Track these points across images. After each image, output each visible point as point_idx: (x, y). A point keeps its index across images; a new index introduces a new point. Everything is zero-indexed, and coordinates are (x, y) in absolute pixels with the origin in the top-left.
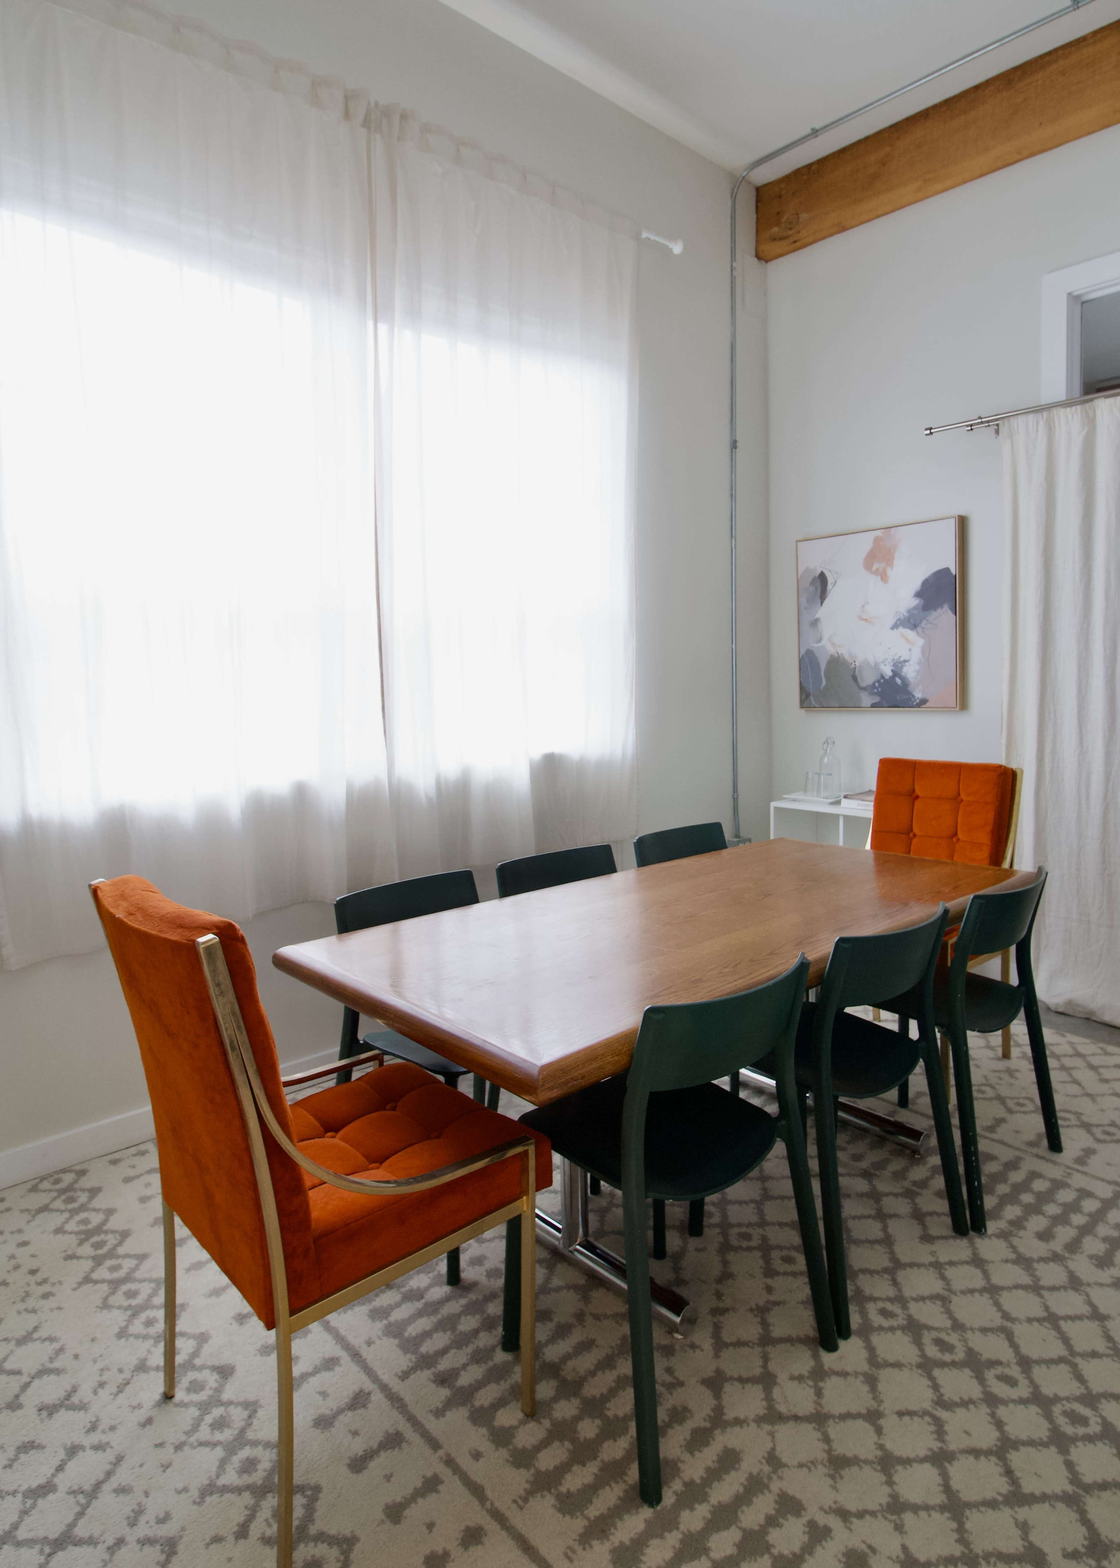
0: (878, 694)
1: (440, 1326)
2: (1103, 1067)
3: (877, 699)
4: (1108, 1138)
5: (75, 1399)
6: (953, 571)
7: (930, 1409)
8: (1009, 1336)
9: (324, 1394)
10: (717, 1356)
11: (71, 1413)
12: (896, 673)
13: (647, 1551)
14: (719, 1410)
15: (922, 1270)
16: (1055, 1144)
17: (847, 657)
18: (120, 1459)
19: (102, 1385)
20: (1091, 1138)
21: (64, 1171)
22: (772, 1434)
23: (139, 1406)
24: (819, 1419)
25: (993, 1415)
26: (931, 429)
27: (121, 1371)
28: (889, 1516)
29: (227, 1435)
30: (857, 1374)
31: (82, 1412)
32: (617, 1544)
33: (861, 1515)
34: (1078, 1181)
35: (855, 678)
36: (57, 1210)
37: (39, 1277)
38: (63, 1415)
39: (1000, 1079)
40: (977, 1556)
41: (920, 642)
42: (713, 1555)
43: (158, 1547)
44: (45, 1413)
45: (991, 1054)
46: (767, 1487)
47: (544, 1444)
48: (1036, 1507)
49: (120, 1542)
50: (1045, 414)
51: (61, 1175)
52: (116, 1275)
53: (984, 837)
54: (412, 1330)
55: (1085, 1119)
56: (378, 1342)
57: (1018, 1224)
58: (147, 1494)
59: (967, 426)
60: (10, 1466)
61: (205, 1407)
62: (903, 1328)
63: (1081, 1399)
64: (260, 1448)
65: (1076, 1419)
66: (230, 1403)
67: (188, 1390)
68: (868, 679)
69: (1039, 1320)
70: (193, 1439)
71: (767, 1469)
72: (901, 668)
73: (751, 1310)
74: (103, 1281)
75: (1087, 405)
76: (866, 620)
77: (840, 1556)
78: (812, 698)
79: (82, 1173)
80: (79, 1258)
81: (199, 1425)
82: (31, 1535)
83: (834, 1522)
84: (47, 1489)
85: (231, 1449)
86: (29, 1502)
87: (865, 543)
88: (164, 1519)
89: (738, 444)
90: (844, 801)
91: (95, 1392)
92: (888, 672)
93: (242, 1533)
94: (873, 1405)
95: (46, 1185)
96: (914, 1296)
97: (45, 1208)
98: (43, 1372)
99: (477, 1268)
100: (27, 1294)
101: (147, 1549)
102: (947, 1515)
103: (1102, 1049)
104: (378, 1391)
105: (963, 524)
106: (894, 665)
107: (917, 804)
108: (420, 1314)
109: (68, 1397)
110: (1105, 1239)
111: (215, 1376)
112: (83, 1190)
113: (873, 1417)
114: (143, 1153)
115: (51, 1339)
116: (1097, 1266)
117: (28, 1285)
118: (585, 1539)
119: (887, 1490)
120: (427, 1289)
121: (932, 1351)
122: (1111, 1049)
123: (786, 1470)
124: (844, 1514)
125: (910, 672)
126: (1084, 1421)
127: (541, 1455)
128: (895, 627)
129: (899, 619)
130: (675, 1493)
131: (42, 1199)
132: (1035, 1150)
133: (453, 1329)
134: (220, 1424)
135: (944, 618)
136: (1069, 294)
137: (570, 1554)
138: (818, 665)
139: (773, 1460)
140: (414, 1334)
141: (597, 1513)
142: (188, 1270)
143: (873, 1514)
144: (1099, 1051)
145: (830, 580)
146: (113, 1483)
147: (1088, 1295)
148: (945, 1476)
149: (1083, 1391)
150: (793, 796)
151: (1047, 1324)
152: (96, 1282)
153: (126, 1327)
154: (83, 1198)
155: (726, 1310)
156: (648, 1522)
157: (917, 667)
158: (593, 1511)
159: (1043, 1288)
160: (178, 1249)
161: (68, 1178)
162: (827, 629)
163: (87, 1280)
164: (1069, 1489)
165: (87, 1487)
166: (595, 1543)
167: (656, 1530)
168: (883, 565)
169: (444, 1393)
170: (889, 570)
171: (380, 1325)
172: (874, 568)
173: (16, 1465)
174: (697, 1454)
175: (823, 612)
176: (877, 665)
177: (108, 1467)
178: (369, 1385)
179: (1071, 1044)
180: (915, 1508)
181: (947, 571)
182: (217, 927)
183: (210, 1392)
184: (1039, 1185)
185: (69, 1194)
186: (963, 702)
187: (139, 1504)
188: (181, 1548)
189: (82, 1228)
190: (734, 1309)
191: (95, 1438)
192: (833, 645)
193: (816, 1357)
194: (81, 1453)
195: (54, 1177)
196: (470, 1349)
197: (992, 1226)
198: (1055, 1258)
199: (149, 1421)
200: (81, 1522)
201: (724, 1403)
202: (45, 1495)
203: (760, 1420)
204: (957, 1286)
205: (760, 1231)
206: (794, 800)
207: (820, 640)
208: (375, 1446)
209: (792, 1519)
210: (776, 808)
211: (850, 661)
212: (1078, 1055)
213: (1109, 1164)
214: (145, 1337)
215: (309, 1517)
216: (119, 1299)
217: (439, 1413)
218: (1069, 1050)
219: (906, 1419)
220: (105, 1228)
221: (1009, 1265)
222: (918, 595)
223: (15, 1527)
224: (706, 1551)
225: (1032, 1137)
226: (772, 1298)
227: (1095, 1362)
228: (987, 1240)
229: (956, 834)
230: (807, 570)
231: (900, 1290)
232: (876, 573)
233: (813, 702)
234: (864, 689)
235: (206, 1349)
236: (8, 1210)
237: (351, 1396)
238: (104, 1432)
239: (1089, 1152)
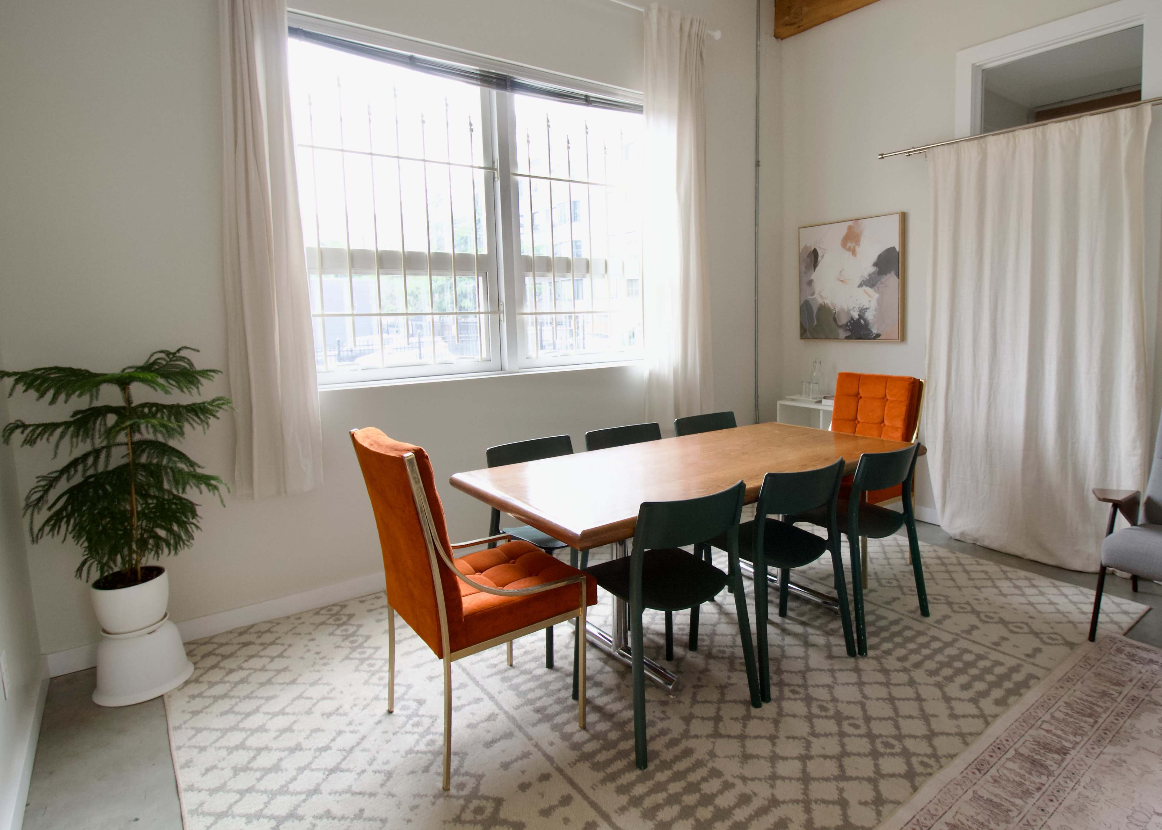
0: (849, 330)
1: (540, 687)
2: (973, 571)
3: (848, 334)
4: (961, 610)
5: (341, 711)
6: (898, 250)
7: (806, 736)
8: (863, 706)
9: (473, 714)
10: (691, 707)
11: (339, 717)
12: (861, 317)
13: (635, 788)
14: (687, 731)
15: (823, 672)
16: (925, 612)
17: (830, 305)
18: (364, 738)
19: (355, 705)
20: (950, 610)
21: (334, 605)
22: (714, 743)
23: (375, 715)
24: (742, 738)
25: (840, 741)
26: (882, 155)
27: (365, 699)
28: (768, 781)
29: (420, 729)
30: (768, 719)
31: (345, 717)
32: (620, 784)
33: (753, 780)
34: (933, 632)
35: (835, 320)
36: (331, 624)
37: (321, 655)
38: (334, 718)
39: (904, 576)
40: (811, 800)
41: (876, 296)
42: (669, 791)
43: (383, 774)
44: (325, 717)
45: (903, 562)
46: (706, 766)
47: (589, 741)
48: (851, 782)
49: (363, 771)
50: (955, 145)
51: (333, 607)
52: (363, 656)
53: (900, 423)
54: (523, 688)
55: (950, 600)
56: (504, 692)
57: (888, 652)
58: (378, 753)
59: (906, 153)
60: (308, 738)
61: (409, 717)
62: (802, 700)
63: (895, 737)
64: (438, 736)
65: (887, 745)
66: (423, 716)
67: (401, 709)
68: (843, 320)
69: (883, 699)
70: (403, 731)
71: (707, 757)
72: (864, 313)
73: (717, 687)
74: (356, 659)
75: (981, 140)
76: (842, 281)
77: (737, 796)
78: (808, 333)
79: (344, 606)
80: (342, 647)
81: (406, 724)
82: (318, 767)
83: (738, 782)
84: (327, 748)
85: (422, 736)
86: (317, 754)
87: (842, 229)
88: (387, 763)
89: (760, 163)
90: (824, 401)
91: (352, 708)
92: (856, 316)
93: (426, 770)
94: (775, 733)
95: (323, 612)
96: (813, 684)
97: (323, 623)
98: (324, 698)
99: (564, 660)
100: (315, 663)
101: (377, 774)
102: (801, 782)
103: (977, 561)
104: (502, 714)
105: (904, 217)
106: (860, 311)
107: (861, 402)
108: (529, 680)
109: (338, 709)
110: (938, 662)
111: (415, 703)
112: (344, 615)
113: (773, 739)
114: (378, 598)
115: (328, 684)
116: (928, 675)
117: (315, 659)
118: (603, 781)
119: (771, 770)
120: (534, 669)
121: (815, 710)
122: (982, 561)
123: (717, 759)
124: (744, 779)
125: (869, 316)
126: (892, 747)
127: (585, 746)
128: (860, 286)
129: (863, 281)
130: (655, 765)
131: (322, 618)
132: (912, 615)
133: (547, 688)
134: (417, 725)
135: (891, 280)
136: (973, 65)
137: (594, 787)
138: (811, 309)
139: (712, 754)
140: (524, 689)
141: (612, 771)
142: (403, 655)
143: (760, 780)
144: (974, 563)
145: (820, 254)
146: (361, 747)
147: (917, 689)
148: (805, 766)
149: (897, 733)
150: (793, 397)
151: (887, 701)
152: (352, 659)
153: (369, 680)
154: (345, 619)
155: (702, 686)
156: (638, 776)
157: (874, 313)
158: (609, 770)
159: (891, 684)
160: (396, 646)
161: (336, 609)
162: (818, 286)
163: (347, 658)
164: (872, 775)
165: (347, 748)
166: (608, 783)
167: (641, 780)
168: (853, 244)
169: (539, 716)
170: (857, 248)
171: (506, 685)
172: (848, 247)
173: (310, 738)
174: (671, 749)
175: (815, 276)
176: (849, 310)
177: (358, 740)
178: (497, 711)
179: (957, 558)
180: (783, 779)
181: (893, 248)
182: (414, 450)
183: (412, 711)
184: (908, 633)
185: (337, 617)
186: (903, 337)
187: (374, 756)
188: (394, 775)
189: (344, 633)
190: (706, 686)
191: (351, 728)
192: (822, 297)
193: (748, 710)
194: (344, 734)
195: (329, 608)
196: (555, 697)
197: (870, 653)
198: (905, 670)
199: (380, 722)
200: (344, 763)
201: (690, 728)
202: (325, 751)
203: (708, 736)
204: (839, 681)
205: (731, 650)
206: (793, 400)
207: (813, 294)
208: (499, 737)
209: (715, 779)
210: (781, 405)
211: (832, 308)
212: (960, 564)
213: (956, 624)
214: (378, 685)
215: (461, 766)
216: (364, 667)
217: (534, 725)
218: (954, 561)
219: (791, 740)
220: (357, 634)
221: (876, 673)
222: (875, 264)
223: (311, 763)
224: (666, 790)
225: (913, 609)
226: (729, 682)
227: (910, 721)
228: (866, 659)
229: (883, 421)
230: (806, 247)
231: (806, 681)
232: (849, 249)
233: (809, 335)
234: (841, 327)
235: (411, 692)
236: (303, 623)
237: (488, 715)
238: (356, 725)
239: (946, 617)
